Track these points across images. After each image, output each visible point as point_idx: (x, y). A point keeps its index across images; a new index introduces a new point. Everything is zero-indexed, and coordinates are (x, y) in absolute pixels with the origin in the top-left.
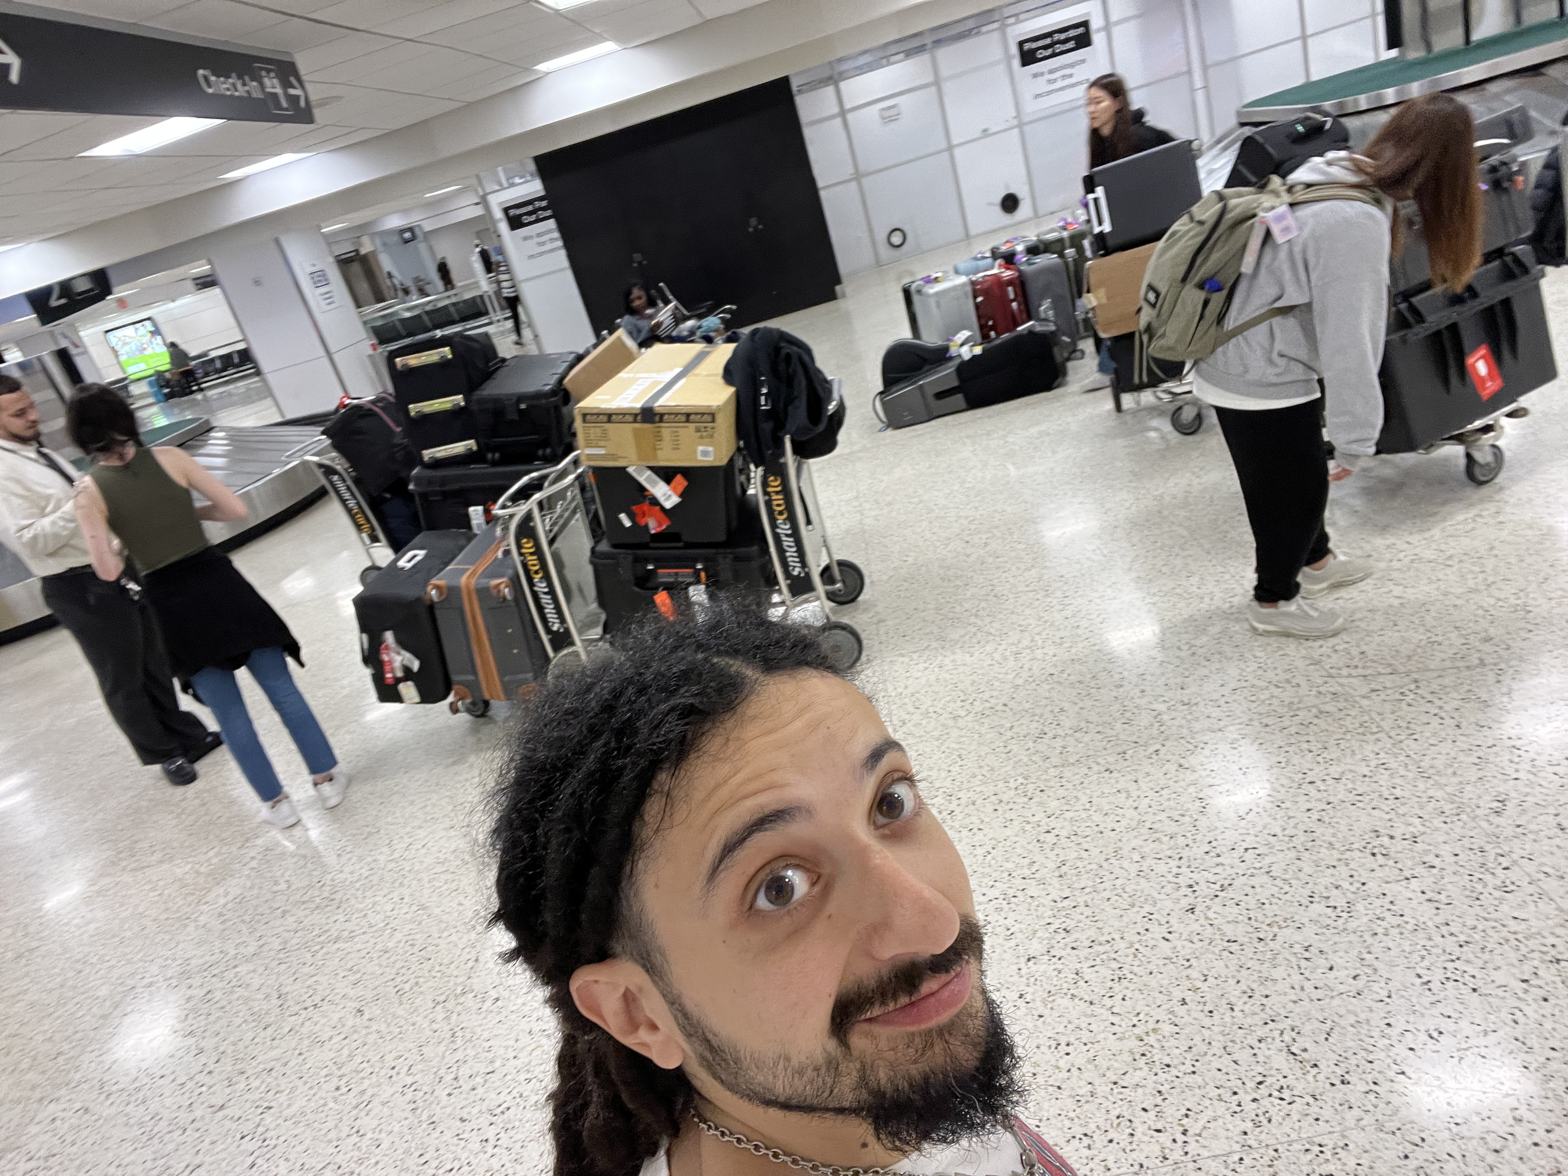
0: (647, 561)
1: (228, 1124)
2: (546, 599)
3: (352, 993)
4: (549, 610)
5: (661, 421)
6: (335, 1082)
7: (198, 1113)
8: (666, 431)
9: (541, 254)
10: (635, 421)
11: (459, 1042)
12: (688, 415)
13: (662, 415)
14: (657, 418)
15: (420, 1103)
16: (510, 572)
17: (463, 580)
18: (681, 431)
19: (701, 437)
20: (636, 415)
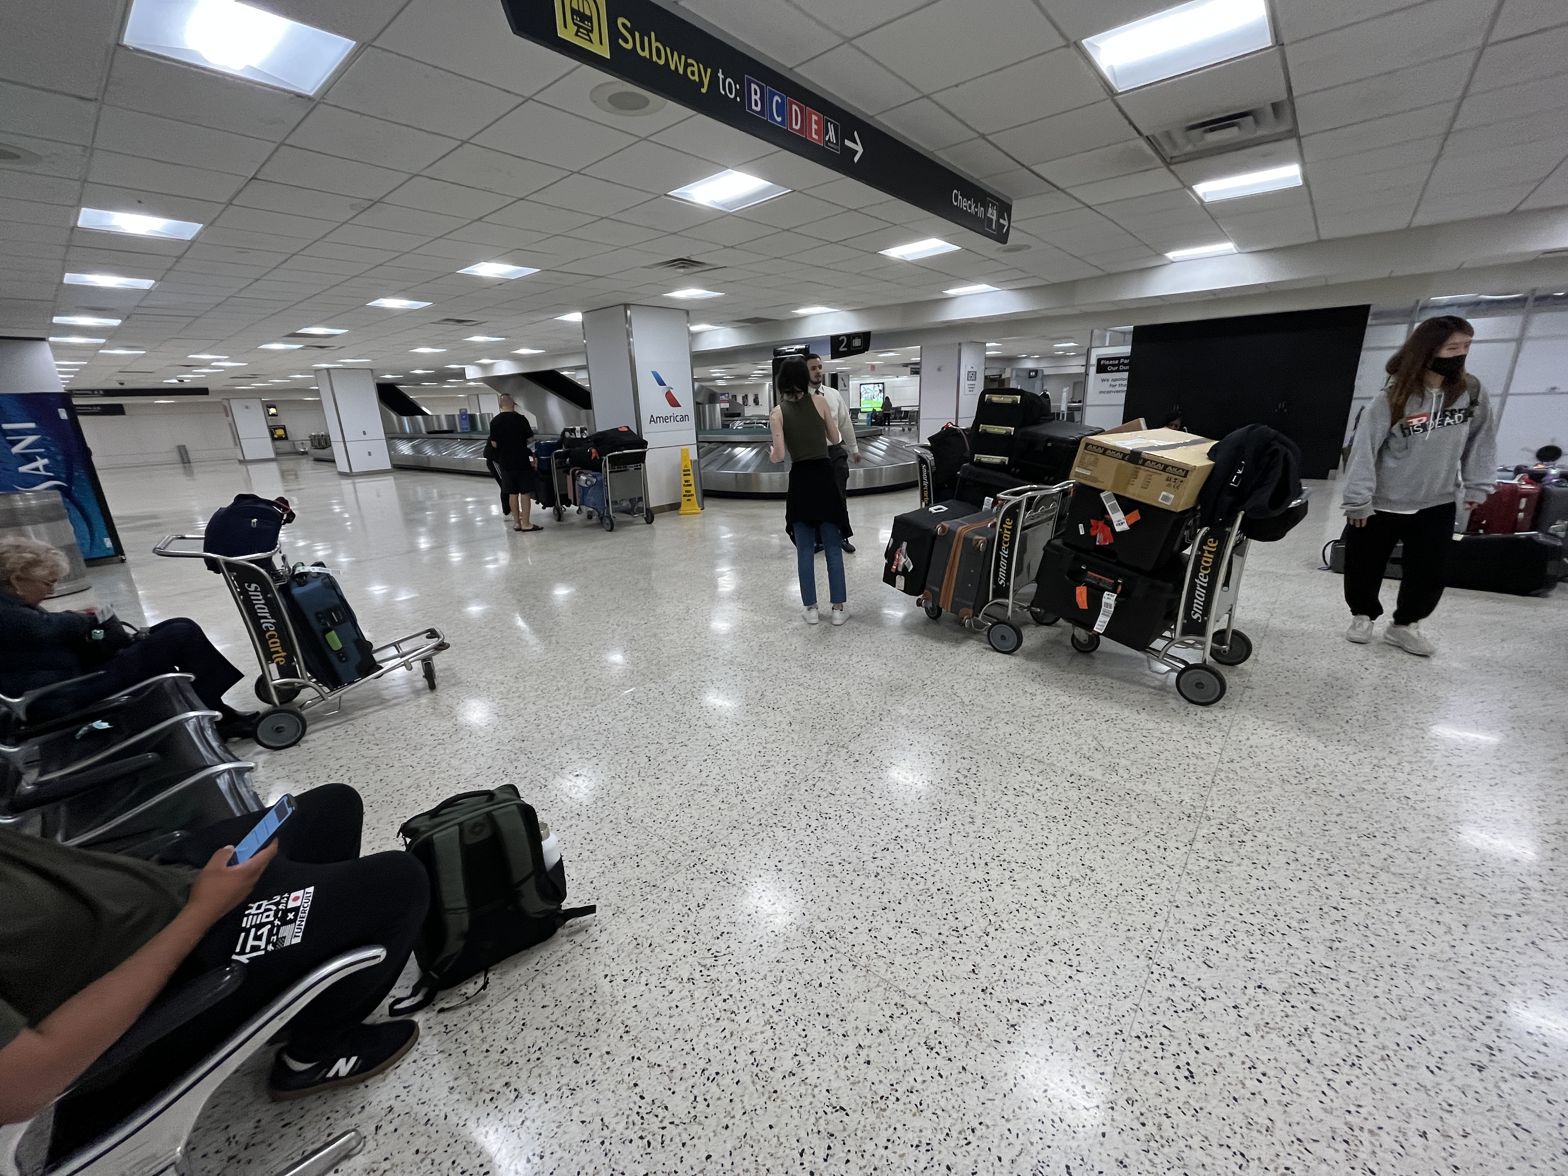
0: (1083, 563)
1: (708, 735)
2: (1003, 562)
3: (793, 713)
4: (1002, 570)
5: (1143, 464)
6: (760, 748)
7: (699, 723)
8: (1143, 473)
9: (1109, 392)
10: (1123, 459)
11: (826, 769)
12: (1166, 466)
13: (1145, 460)
14: (1141, 462)
15: (790, 785)
16: (990, 536)
17: (960, 528)
18: (1154, 476)
19: (1169, 485)
20: (1125, 455)
